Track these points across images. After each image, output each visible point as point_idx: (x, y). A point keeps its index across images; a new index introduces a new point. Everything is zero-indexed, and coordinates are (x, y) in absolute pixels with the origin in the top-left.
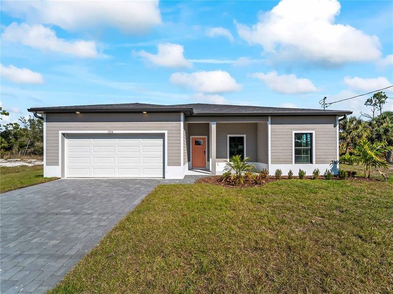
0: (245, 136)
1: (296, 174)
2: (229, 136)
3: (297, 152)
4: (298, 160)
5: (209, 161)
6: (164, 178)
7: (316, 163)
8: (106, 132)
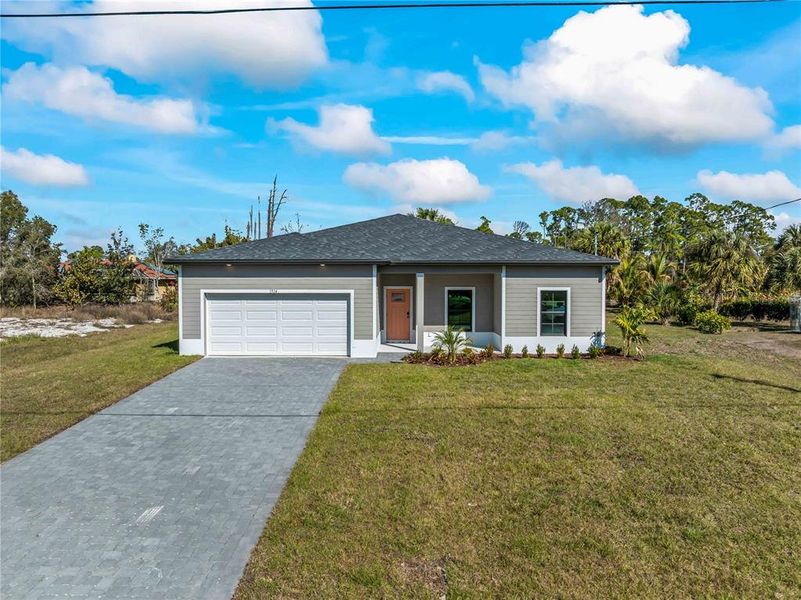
0: (473, 289)
1: (532, 351)
2: (447, 289)
3: (545, 319)
4: (545, 330)
5: (414, 328)
6: (349, 356)
7: (571, 336)
8: (268, 291)
